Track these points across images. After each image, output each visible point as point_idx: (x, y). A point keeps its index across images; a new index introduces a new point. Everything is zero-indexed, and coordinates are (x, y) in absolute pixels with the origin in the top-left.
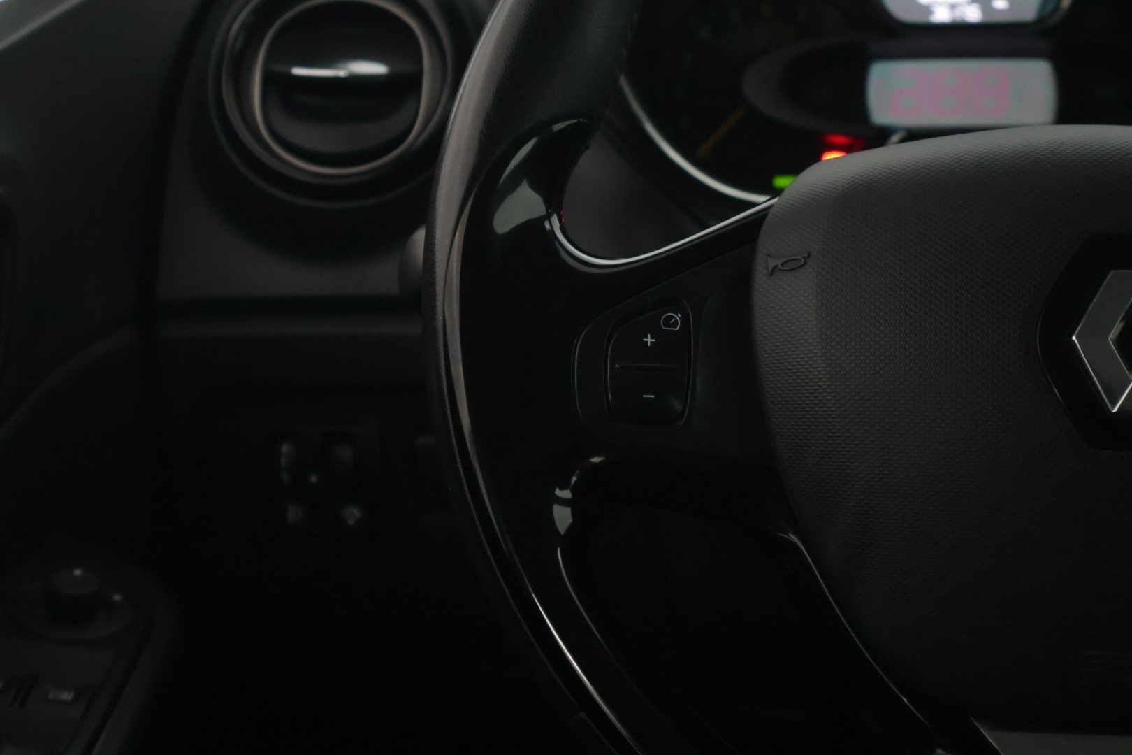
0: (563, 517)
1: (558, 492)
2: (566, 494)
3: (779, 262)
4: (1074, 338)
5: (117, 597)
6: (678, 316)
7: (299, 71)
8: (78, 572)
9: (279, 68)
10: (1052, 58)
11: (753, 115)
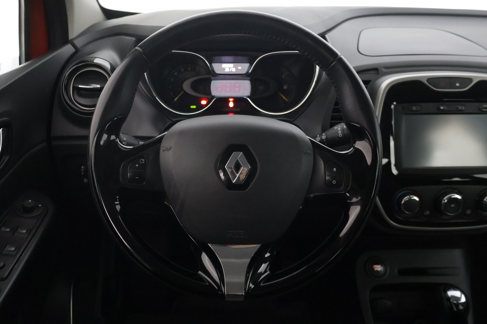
0: (118, 207)
1: (116, 203)
2: (118, 203)
3: (165, 149)
4: (225, 167)
5: (40, 205)
6: (144, 160)
7: (80, 86)
8: (30, 201)
9: (76, 85)
10: (250, 80)
11: (185, 92)
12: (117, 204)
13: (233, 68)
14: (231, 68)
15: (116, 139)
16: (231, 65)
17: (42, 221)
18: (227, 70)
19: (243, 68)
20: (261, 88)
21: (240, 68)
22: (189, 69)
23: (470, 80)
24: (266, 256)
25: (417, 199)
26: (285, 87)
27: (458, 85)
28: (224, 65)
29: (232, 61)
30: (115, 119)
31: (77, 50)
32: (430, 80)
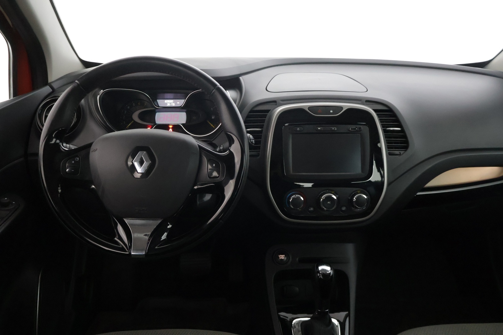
0: (60, 191)
3: (93, 150)
5: (14, 203)
6: (78, 158)
8: (6, 199)
10: (186, 112)
11: (135, 122)
12: (60, 189)
13: (173, 103)
14: (171, 103)
15: (60, 143)
16: (171, 101)
17: (12, 214)
18: (168, 105)
19: (180, 103)
20: (194, 118)
21: (178, 103)
22: (139, 104)
23: (341, 108)
24: (168, 227)
25: (302, 198)
26: (213, 118)
27: (331, 111)
28: (166, 101)
29: (172, 97)
30: (60, 129)
31: (54, 90)
32: (310, 108)
